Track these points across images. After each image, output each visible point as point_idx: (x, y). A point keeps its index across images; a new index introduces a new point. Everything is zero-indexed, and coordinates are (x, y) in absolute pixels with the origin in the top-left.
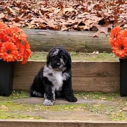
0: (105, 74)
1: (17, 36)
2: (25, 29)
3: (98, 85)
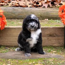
0: (55, 35)
3: (50, 42)
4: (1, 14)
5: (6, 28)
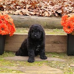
0: (58, 42)
1: (7, 20)
3: (54, 48)
4: (12, 22)
5: (14, 35)
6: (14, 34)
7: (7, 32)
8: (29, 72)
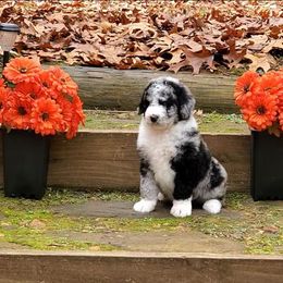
1: (60, 87)
2: (62, 65)
4: (74, 91)
6: (79, 131)
7: (58, 127)
8: (140, 247)
